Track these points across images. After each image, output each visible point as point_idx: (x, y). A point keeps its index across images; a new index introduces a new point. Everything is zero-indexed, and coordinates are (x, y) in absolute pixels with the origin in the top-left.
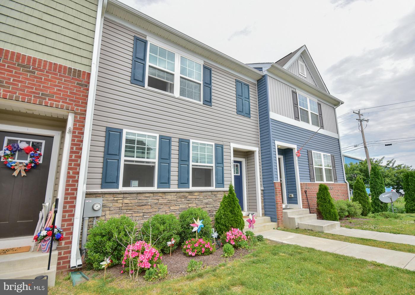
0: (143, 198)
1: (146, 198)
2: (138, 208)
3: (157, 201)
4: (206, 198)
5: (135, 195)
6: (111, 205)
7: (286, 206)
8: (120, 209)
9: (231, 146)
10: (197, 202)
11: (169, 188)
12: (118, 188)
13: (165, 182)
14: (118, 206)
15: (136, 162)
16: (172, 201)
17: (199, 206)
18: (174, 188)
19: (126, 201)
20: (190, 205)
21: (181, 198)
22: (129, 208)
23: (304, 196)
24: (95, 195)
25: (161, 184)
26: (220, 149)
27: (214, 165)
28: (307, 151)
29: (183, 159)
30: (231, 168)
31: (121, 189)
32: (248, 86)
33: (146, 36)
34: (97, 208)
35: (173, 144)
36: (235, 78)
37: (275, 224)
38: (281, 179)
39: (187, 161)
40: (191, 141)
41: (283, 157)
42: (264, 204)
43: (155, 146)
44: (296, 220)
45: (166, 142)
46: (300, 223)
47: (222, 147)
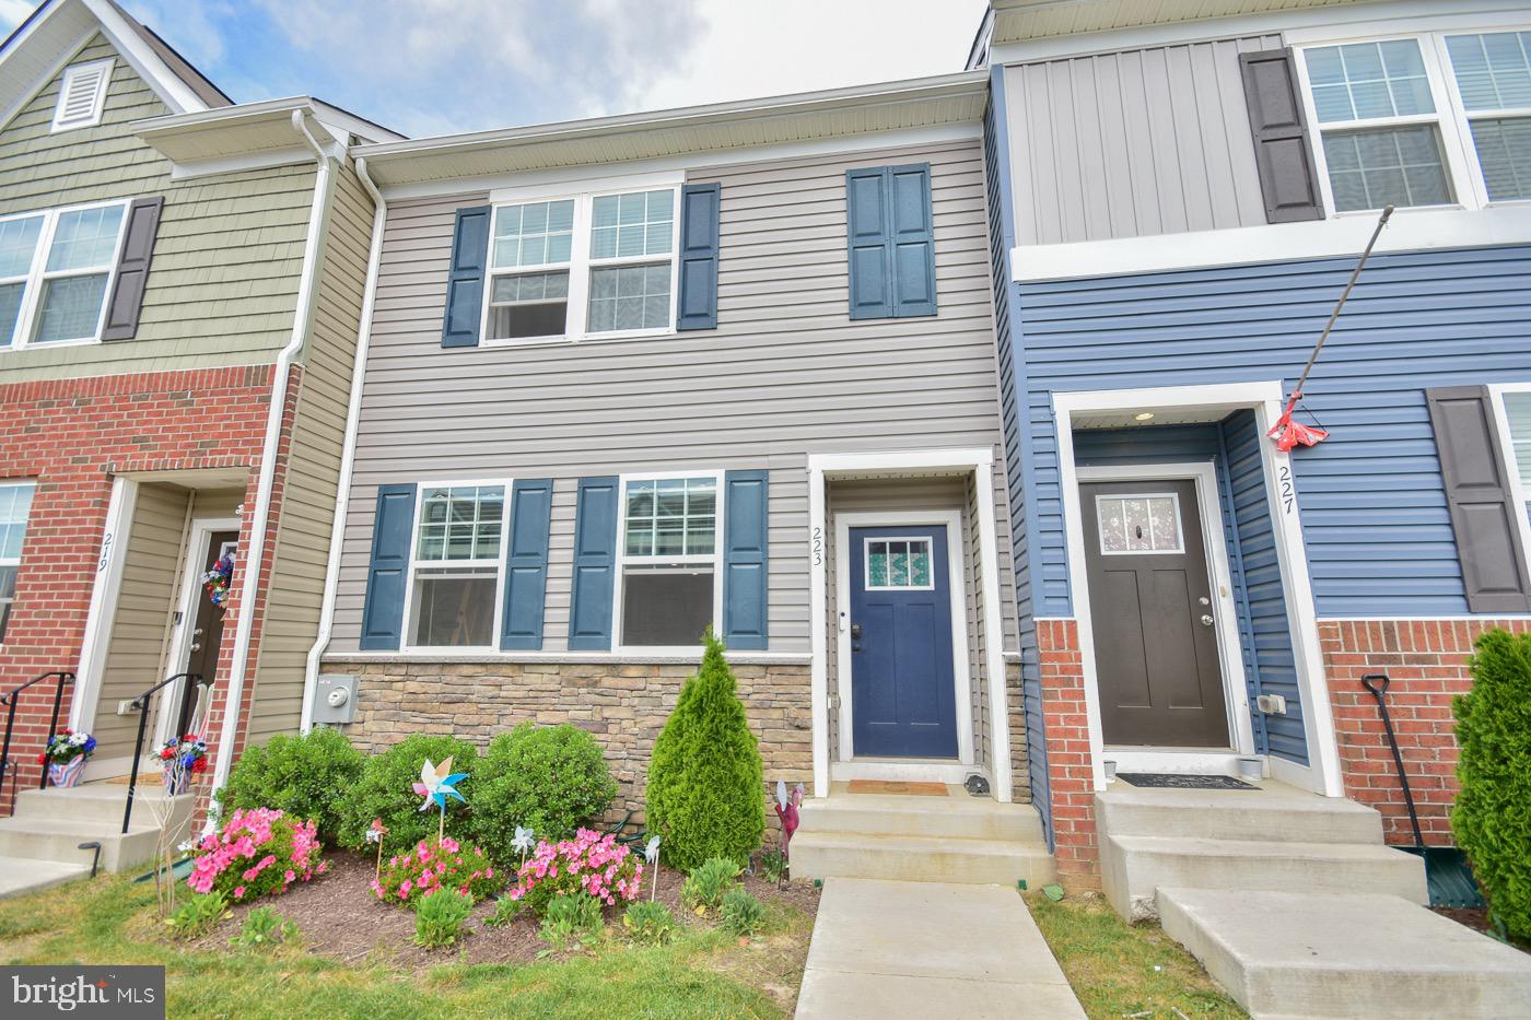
0: (455, 679)
1: (464, 681)
2: (443, 708)
3: (496, 692)
4: (676, 688)
5: (434, 670)
6: (377, 694)
7: (1242, 764)
8: (398, 706)
9: (811, 465)
10: (636, 701)
11: (539, 647)
12: (396, 648)
13: (524, 630)
14: (393, 699)
15: (450, 571)
16: (543, 694)
17: (642, 719)
18: (555, 648)
19: (412, 686)
20: (607, 713)
21: (574, 685)
22: (420, 706)
23: (1355, 713)
24: (345, 668)
25: (513, 637)
26: (751, 487)
27: (717, 558)
28: (1419, 394)
29: (592, 549)
30: (809, 565)
31: (408, 650)
32: (922, 171)
33: (488, 192)
34: (333, 701)
35: (557, 499)
36: (842, 169)
37: (1031, 858)
38: (1205, 601)
39: (604, 553)
40: (624, 479)
41: (1219, 469)
42: (1023, 739)
43: (500, 518)
44: (1132, 865)
45: (533, 495)
46: (1162, 890)
47: (762, 477)
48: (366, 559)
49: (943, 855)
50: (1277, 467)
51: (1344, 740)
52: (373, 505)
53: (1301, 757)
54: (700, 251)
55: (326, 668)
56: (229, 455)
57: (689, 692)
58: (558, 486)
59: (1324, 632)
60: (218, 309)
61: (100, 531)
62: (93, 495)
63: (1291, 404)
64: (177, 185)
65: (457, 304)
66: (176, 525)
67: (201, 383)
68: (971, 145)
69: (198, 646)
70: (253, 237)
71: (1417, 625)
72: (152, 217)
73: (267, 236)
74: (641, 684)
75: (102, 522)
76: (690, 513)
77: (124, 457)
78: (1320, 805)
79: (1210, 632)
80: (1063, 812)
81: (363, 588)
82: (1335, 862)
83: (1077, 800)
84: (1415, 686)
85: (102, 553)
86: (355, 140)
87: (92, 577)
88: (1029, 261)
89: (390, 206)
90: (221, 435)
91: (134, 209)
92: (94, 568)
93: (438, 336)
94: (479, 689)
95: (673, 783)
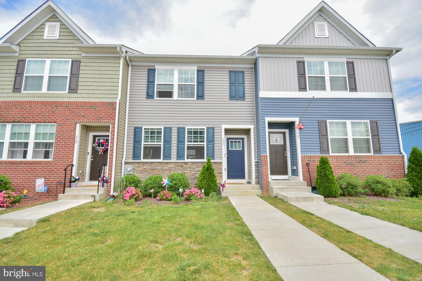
0: (154, 166)
1: (156, 166)
2: (151, 171)
3: (162, 168)
4: (198, 167)
5: (149, 164)
6: (137, 169)
7: (289, 177)
8: (142, 171)
9: (222, 127)
10: (190, 169)
11: (170, 160)
12: (140, 159)
13: (167, 156)
15: (151, 145)
16: (172, 168)
17: (191, 172)
18: (174, 159)
19: (144, 167)
20: (185, 171)
21: (178, 166)
22: (146, 171)
23: (305, 168)
24: (130, 164)
25: (165, 157)
26: (211, 130)
27: (205, 143)
28: (317, 121)
29: (181, 141)
30: (222, 145)
31: (142, 160)
32: (243, 72)
33: (155, 66)
34: (129, 170)
35: (173, 131)
36: (228, 70)
37: (259, 192)
38: (286, 152)
39: (183, 142)
40: (186, 128)
41: (289, 130)
42: (257, 174)
43: (161, 134)
44: (274, 190)
45: (168, 131)
46: (278, 192)
47: (213, 129)
48: (132, 142)
49: (246, 192)
50: (297, 131)
51: (303, 172)
52: (133, 131)
53: (297, 175)
54: (201, 83)
55: (126, 164)
56: (106, 120)
57: (204, 167)
58: (173, 128)
59: (302, 157)
60: (98, 88)
61: (75, 135)
62: (73, 127)
63: (300, 122)
64: (83, 57)
65: (149, 90)
66: (86, 134)
67: (97, 104)
68: (252, 68)
69: (93, 159)
70: (105, 72)
71: (314, 156)
72: (78, 65)
73: (109, 72)
74: (191, 166)
75: (75, 133)
76: (199, 135)
77: (80, 119)
78: (300, 181)
79: (286, 157)
80: (264, 184)
81: (132, 148)
82: (300, 188)
83: (266, 182)
84: (313, 164)
85: (76, 140)
86: (126, 52)
87: (74, 145)
88: (262, 94)
89: (132, 66)
90: (104, 116)
91: (73, 62)
92: (74, 143)
93: (145, 96)
94: (159, 167)
95: (203, 181)
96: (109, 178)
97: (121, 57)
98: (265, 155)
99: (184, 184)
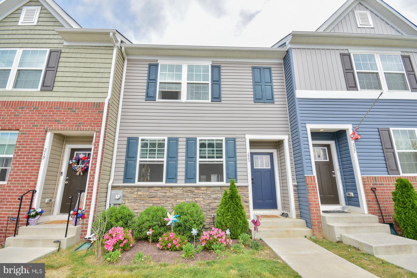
0: (153, 191)
1: (155, 191)
2: (149, 199)
3: (165, 194)
4: (214, 193)
5: (146, 189)
6: (129, 195)
7: (343, 208)
8: (135, 199)
9: (246, 138)
10: (204, 196)
11: (176, 182)
12: (134, 182)
13: (172, 177)
14: (134, 197)
15: (149, 161)
16: (178, 195)
17: (206, 201)
18: (181, 182)
19: (140, 193)
20: (196, 199)
21: (187, 192)
22: (142, 199)
23: (370, 196)
24: (119, 188)
25: (169, 179)
26: (232, 142)
27: (224, 159)
28: (377, 129)
29: (190, 157)
30: (247, 162)
31: (137, 183)
32: (270, 69)
33: (158, 60)
34: (117, 198)
35: (180, 143)
36: (251, 66)
37: (307, 231)
38: (333, 172)
39: (194, 158)
40: (198, 139)
41: (336, 142)
42: (298, 203)
43: (164, 148)
44: (336, 229)
45: (173, 142)
46: (343, 234)
47: (234, 140)
48: (124, 158)
49: (288, 231)
50: (352, 143)
51: (368, 202)
52: (126, 143)
53: (358, 206)
54: (216, 82)
55: (113, 188)
56: (88, 127)
57: (226, 194)
58: (180, 139)
59: (363, 179)
60: (81, 85)
61: (43, 147)
62: (41, 136)
63: (355, 131)
64: (64, 47)
65: (149, 89)
66: (60, 146)
67: (78, 106)
68: (280, 64)
69: (67, 182)
70: (92, 65)
71: (380, 177)
72: (57, 55)
73: (97, 65)
74: (205, 192)
75: (44, 145)
76: (216, 148)
77: (52, 126)
78: (364, 215)
79: (334, 179)
80: (314, 219)
81: (123, 166)
83: (317, 216)
84: (381, 190)
85: (43, 154)
86: (122, 42)
87: (40, 161)
89: (128, 60)
90: (86, 121)
91: (51, 52)
92: (41, 158)
93: (144, 97)
94: (159, 194)
95: (227, 216)
96: (86, 211)
97: (115, 46)
98: (311, 177)
99: (198, 221)
